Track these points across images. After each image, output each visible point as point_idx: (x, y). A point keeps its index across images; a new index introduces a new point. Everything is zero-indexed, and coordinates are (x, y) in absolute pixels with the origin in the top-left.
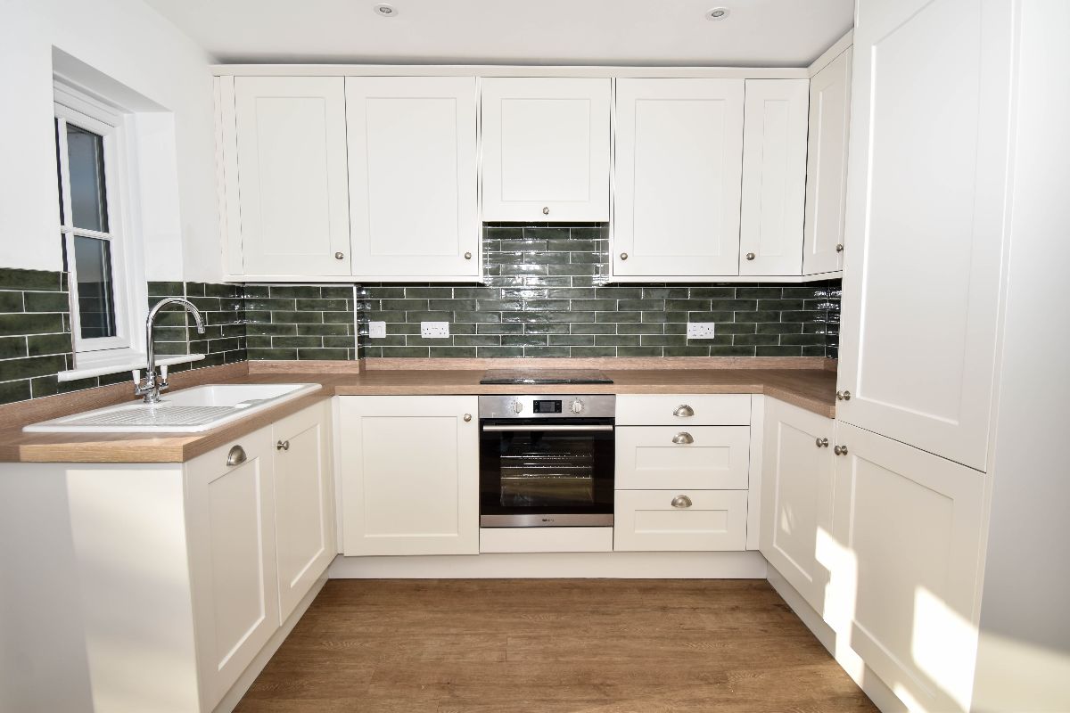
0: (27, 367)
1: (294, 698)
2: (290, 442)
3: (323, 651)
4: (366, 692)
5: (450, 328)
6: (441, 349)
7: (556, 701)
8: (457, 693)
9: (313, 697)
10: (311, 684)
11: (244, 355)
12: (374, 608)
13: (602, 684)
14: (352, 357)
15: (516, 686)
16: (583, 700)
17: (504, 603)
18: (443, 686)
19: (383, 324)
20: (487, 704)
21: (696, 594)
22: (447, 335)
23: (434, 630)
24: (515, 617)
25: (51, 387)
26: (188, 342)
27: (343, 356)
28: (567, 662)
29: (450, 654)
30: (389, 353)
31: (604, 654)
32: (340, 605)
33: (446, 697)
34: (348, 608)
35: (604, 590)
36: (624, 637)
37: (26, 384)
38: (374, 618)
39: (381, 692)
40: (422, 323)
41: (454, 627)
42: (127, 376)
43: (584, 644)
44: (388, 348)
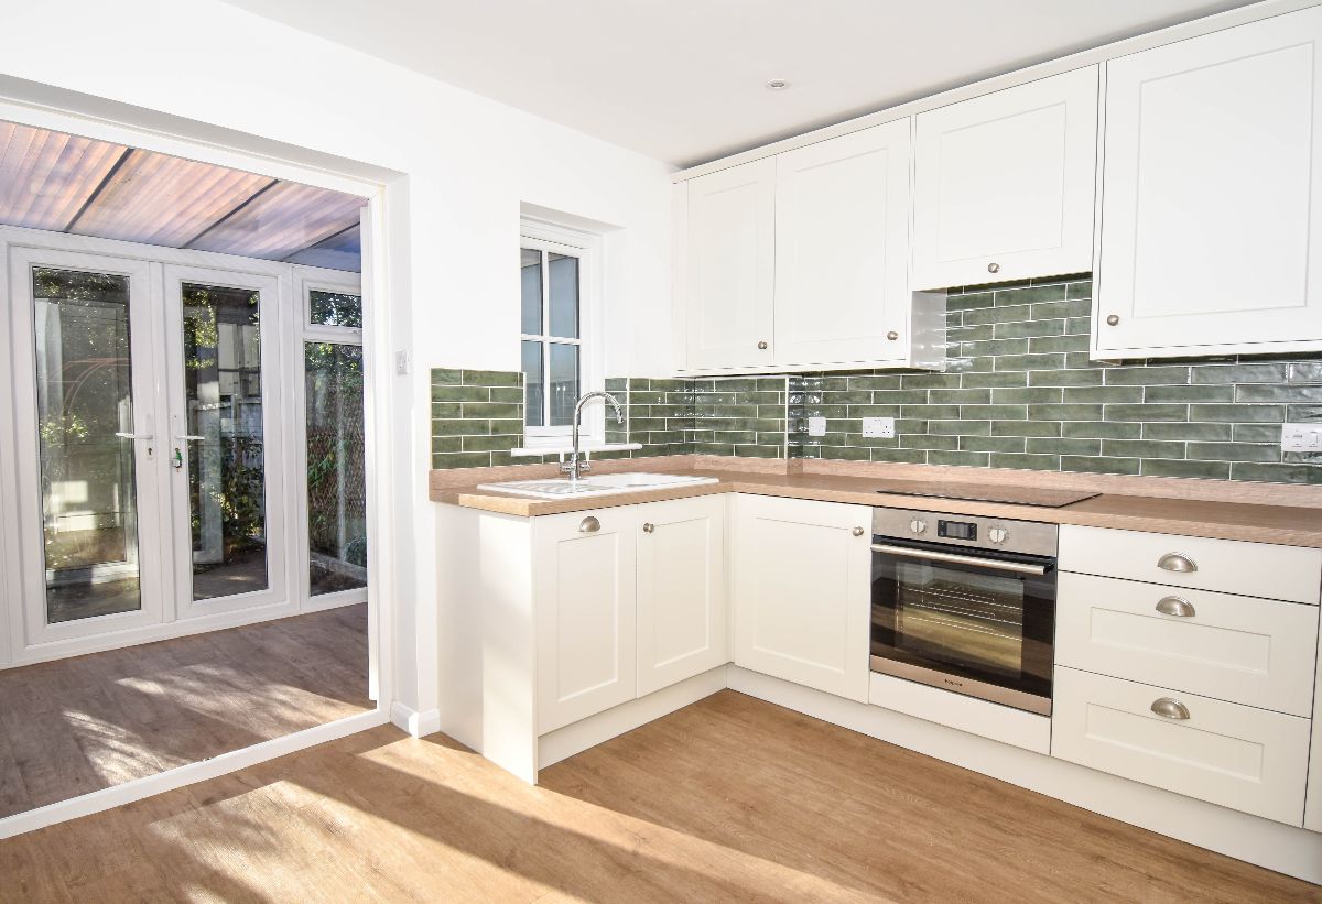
0: (489, 442)
1: (627, 762)
2: (656, 528)
3: (675, 740)
4: (680, 782)
5: (896, 425)
6: (884, 451)
7: (842, 870)
8: (752, 818)
9: (639, 767)
10: (645, 758)
11: (691, 448)
12: (745, 725)
13: (911, 884)
14: (782, 456)
15: (813, 839)
16: (873, 885)
17: (876, 768)
18: (744, 806)
19: (823, 420)
20: (770, 838)
21: (1178, 864)
22: (891, 436)
23: (781, 763)
24: (876, 785)
25: (507, 460)
26: (628, 433)
27: (773, 454)
28: (893, 848)
29: (776, 786)
30: (829, 455)
31: (947, 861)
32: (718, 711)
33: (740, 815)
34: (722, 716)
35: (1027, 806)
36: (996, 859)
37: (487, 456)
38: (737, 732)
39: (691, 787)
40: (864, 419)
41: (803, 767)
42: (555, 457)
43: (932, 841)
44: (829, 448)
